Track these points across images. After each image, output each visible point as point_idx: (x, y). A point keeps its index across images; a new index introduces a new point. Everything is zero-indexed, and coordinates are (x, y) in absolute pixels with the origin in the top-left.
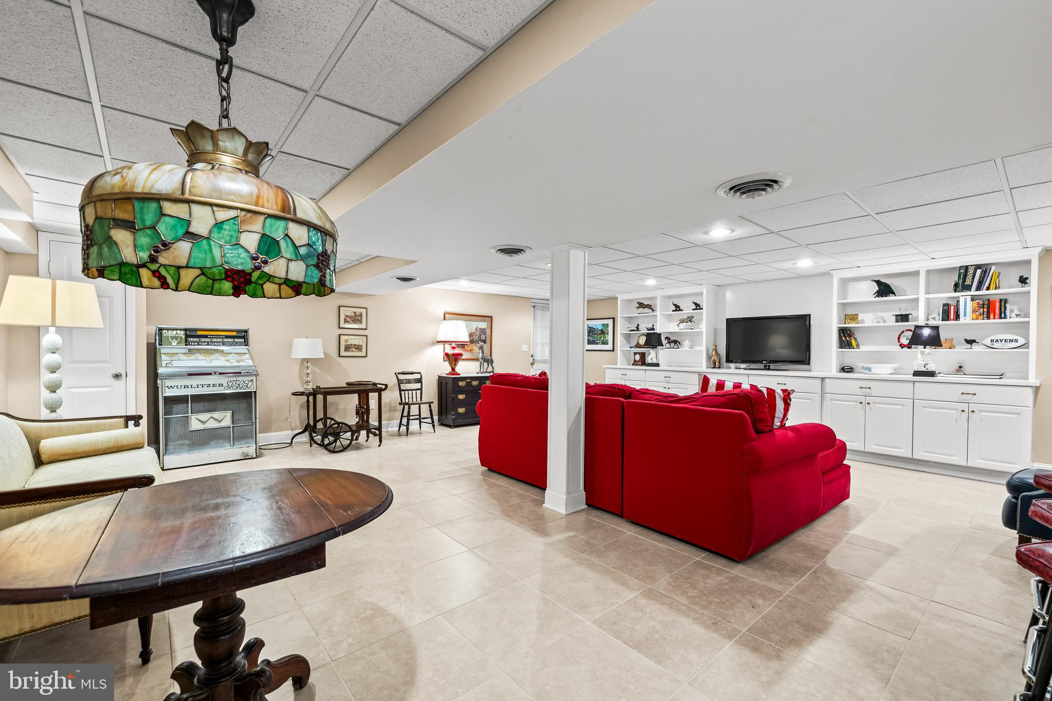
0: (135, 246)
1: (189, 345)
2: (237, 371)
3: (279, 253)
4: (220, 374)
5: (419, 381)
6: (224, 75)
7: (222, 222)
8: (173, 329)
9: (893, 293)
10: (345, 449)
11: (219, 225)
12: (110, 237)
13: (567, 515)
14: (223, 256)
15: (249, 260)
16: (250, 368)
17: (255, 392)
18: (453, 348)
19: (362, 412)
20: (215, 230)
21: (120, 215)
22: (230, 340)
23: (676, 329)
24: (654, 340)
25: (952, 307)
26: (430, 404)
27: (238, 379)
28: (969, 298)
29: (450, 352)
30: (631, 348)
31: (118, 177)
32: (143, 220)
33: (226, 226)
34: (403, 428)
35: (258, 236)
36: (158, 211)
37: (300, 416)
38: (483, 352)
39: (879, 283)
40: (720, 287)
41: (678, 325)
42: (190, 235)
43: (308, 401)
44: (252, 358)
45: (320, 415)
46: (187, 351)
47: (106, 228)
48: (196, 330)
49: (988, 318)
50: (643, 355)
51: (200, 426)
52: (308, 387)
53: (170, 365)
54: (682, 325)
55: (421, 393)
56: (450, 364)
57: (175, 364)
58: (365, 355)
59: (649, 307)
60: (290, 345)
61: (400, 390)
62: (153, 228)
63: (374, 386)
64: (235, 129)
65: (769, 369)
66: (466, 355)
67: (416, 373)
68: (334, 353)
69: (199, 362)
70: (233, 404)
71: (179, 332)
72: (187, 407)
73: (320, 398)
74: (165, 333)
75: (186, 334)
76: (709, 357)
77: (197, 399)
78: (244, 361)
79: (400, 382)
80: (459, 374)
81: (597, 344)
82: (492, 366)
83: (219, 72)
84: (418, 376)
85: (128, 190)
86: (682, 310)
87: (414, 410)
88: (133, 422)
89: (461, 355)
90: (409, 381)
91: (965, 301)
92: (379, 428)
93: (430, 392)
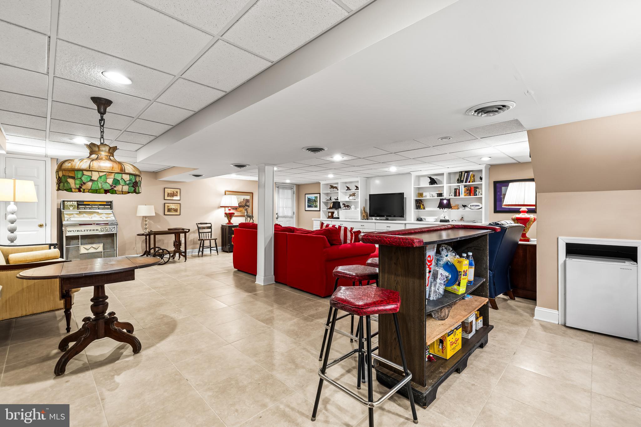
0: (75, 184)
1: (80, 209)
2: (106, 223)
3: (119, 184)
4: (97, 224)
5: (210, 228)
6: (102, 124)
7: (101, 176)
8: (71, 201)
9: (436, 183)
10: (165, 263)
11: (100, 177)
12: (67, 181)
13: (264, 286)
14: (102, 186)
15: (110, 187)
16: (113, 221)
17: (116, 234)
18: (230, 210)
19: (177, 244)
20: (99, 178)
21: (71, 175)
22: (102, 207)
23: (348, 200)
24: (336, 205)
25: (458, 190)
26: (215, 240)
27: (106, 227)
28: (463, 186)
29: (228, 212)
30: (327, 209)
31: (70, 164)
32: (77, 176)
33: (102, 177)
34: (200, 253)
35: (113, 179)
36: (82, 174)
37: (142, 247)
38: (247, 212)
39: (430, 178)
40: (368, 179)
41: (349, 198)
42: (91, 180)
43: (146, 239)
44: (114, 216)
45: (152, 246)
46: (79, 213)
47: (66, 178)
48: (83, 201)
49: (470, 195)
50: (333, 213)
51: (86, 252)
52: (146, 231)
53: (69, 220)
54: (351, 198)
55: (211, 234)
56: (228, 218)
57: (72, 219)
58: (179, 214)
59: (336, 188)
60: (136, 209)
61: (199, 233)
62: (81, 178)
63: (183, 231)
64: (105, 144)
65: (388, 220)
66: (236, 213)
67: (208, 223)
68: (161, 213)
69: (85, 218)
70: (104, 240)
71: (74, 202)
72: (79, 241)
73: (152, 236)
74: (66, 203)
75: (78, 203)
76: (362, 213)
77: (84, 237)
78: (110, 218)
79: (199, 228)
80: (233, 224)
81: (312, 207)
82: (253, 219)
83: (100, 123)
84: (209, 225)
85: (73, 168)
86: (350, 190)
87: (207, 243)
88: (53, 247)
89: (234, 213)
90: (204, 228)
91: (462, 186)
92: (185, 252)
93: (217, 233)
